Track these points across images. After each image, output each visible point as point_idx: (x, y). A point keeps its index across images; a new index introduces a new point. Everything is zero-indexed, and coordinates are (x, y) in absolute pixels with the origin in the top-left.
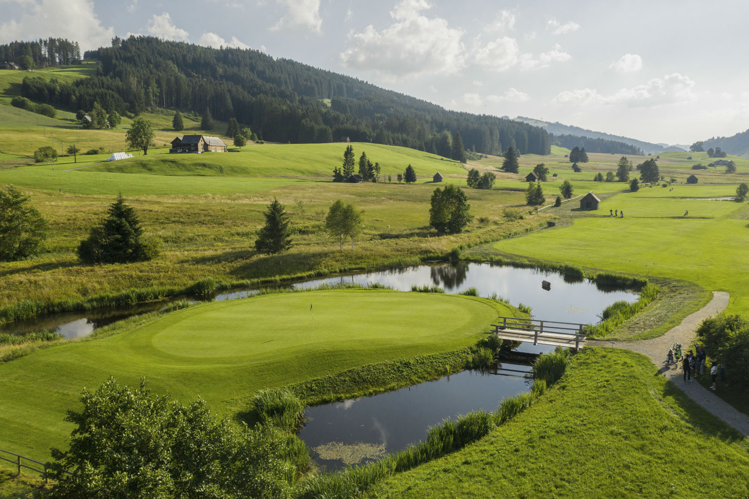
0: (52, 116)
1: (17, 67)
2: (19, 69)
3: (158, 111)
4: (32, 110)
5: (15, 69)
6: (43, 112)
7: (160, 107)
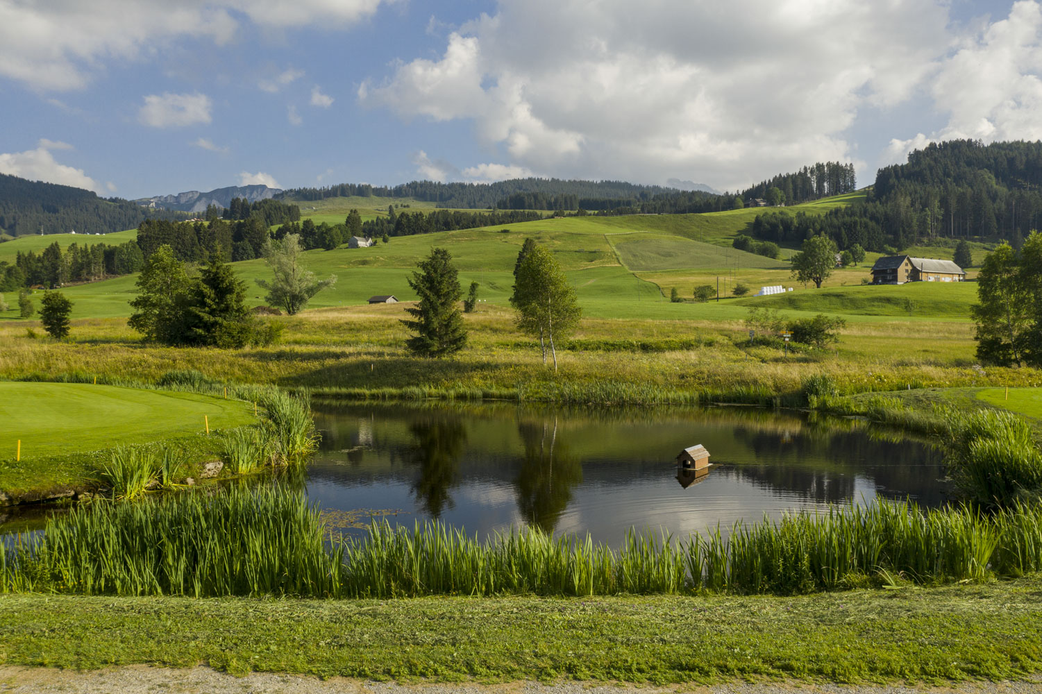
0: (774, 256)
1: (762, 204)
2: (765, 206)
3: (938, 244)
4: (752, 251)
5: (760, 206)
6: (764, 252)
7: (943, 237)
